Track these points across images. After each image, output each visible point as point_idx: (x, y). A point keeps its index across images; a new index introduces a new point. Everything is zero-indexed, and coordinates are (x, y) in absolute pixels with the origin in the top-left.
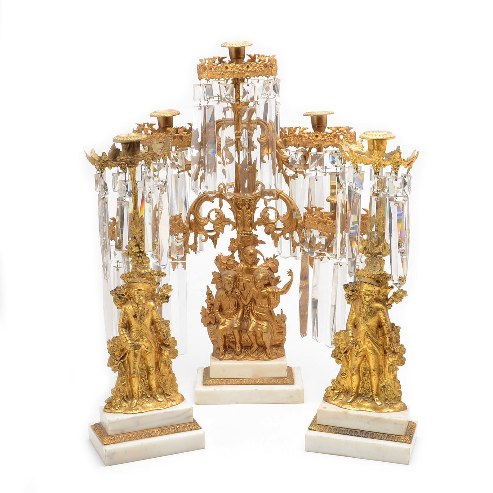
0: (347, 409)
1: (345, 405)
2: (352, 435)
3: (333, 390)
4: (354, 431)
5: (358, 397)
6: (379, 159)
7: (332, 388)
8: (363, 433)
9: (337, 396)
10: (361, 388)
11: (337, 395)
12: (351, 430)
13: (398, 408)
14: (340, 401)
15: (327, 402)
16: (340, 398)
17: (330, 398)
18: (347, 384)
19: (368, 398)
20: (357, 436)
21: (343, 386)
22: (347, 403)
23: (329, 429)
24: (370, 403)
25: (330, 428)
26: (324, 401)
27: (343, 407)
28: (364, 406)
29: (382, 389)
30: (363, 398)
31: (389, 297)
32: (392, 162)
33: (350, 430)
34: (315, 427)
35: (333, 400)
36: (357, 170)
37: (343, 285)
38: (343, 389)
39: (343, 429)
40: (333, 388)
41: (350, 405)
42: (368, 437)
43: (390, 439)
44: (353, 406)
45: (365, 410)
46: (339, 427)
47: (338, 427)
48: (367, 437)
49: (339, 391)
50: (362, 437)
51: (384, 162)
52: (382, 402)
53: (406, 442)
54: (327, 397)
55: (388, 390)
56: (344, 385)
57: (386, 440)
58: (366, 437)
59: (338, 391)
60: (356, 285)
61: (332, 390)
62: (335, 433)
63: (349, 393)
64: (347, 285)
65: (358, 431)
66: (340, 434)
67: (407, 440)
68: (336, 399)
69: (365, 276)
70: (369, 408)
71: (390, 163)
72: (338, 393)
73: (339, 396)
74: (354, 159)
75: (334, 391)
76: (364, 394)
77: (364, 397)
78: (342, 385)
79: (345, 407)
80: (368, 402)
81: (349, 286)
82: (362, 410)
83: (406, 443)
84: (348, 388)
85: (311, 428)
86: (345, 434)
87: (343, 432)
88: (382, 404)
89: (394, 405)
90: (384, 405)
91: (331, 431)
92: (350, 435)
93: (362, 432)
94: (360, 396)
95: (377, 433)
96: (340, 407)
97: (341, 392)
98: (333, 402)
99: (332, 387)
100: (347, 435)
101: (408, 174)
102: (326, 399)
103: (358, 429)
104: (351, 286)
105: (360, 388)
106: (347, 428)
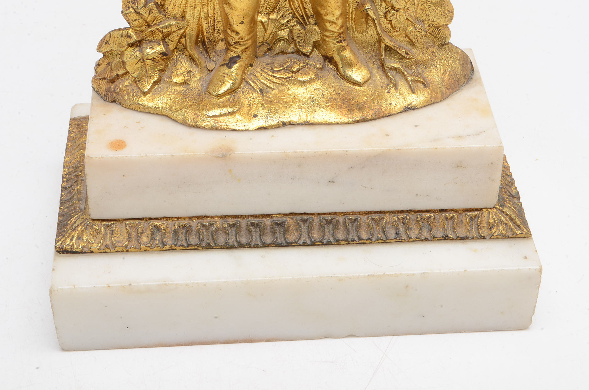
0: (222, 130)
1: (212, 113)
2: (265, 245)
3: (138, 44)
4: (268, 221)
5: (257, 57)
7: (129, 36)
8: (310, 229)
9: (161, 71)
10: (269, 14)
11: (161, 67)
12: (254, 220)
13: (443, 81)
14: (179, 93)
15: (114, 101)
16: (175, 80)
17: (127, 83)
18: (198, 8)
19: (304, 55)
20: (289, 245)
21: (183, 17)
22: (215, 100)
23: (153, 234)
24: (318, 77)
25: (156, 227)
26: (102, 102)
27: (204, 124)
28: (295, 100)
29: (367, 7)
30: (280, 59)
33: (252, 224)
34: (85, 238)
35: (145, 94)
38: (184, 35)
39: (218, 223)
40: (135, 38)
41: (230, 110)
42: (338, 242)
43: (439, 235)
44: (245, 110)
45: (304, 119)
46: (197, 217)
47: (190, 218)
48: (332, 240)
49: (166, 45)
50: (313, 244)
52: (367, 67)
53: (509, 234)
54: (112, 81)
55: (393, 8)
56: (188, 17)
57: (418, 240)
58: (329, 244)
59: (160, 48)
61: (132, 45)
62: (188, 248)
63: (215, 45)
65: (288, 219)
66: (209, 247)
67: (510, 223)
68: (155, 83)
70: (319, 106)
72: (164, 54)
73: (166, 66)
75: (141, 52)
76: (280, 40)
77: (282, 53)
78: (175, 18)
79: (211, 123)
80: (307, 78)
82: (291, 124)
83: (508, 237)
84: (205, 26)
85: (67, 244)
86: (232, 247)
87: (221, 240)
88: (371, 73)
89: (421, 69)
90: (379, 77)
91: (164, 245)
92: (257, 246)
93: (305, 221)
94: (265, 53)
95: (377, 217)
96: (185, 123)
97: (172, 47)
98: (145, 101)
99: (130, 32)
100: (241, 246)
102: (108, 90)
103: (288, 212)
105: (264, 20)
106: (237, 217)
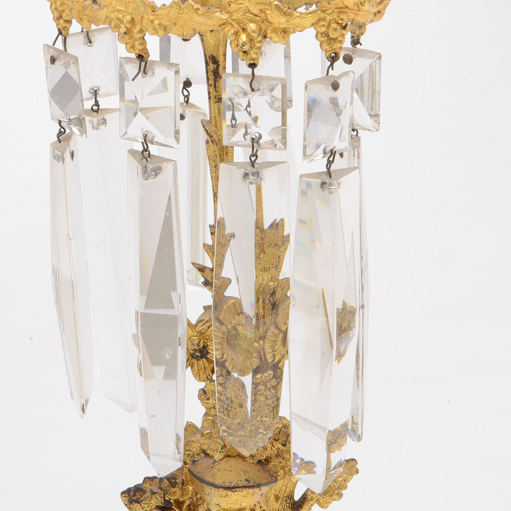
6: (261, 11)
31: (297, 497)
32: (322, 15)
36: (143, 64)
37: (123, 493)
51: (283, 20)
60: (174, 485)
64: (138, 489)
69: (208, 452)
71: (314, 21)
74: (128, 18)
81: (144, 492)
101: (358, 46)
104: (153, 493)
